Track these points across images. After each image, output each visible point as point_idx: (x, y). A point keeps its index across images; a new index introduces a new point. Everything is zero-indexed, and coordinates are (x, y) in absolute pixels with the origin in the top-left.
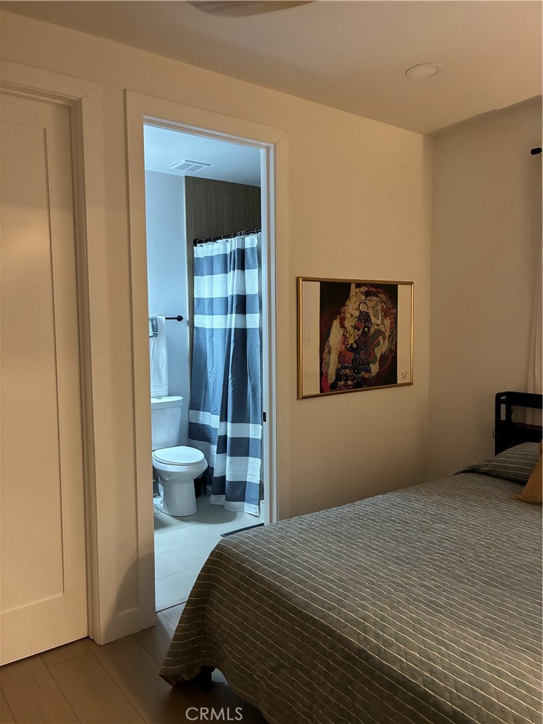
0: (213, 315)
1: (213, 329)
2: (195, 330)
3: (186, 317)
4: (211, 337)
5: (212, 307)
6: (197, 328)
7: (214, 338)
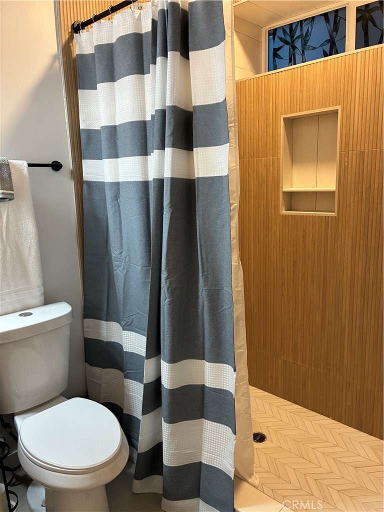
0: (117, 157)
1: (118, 184)
2: (85, 186)
3: (68, 162)
4: (116, 197)
5: (115, 143)
6: (88, 183)
7: (121, 200)
